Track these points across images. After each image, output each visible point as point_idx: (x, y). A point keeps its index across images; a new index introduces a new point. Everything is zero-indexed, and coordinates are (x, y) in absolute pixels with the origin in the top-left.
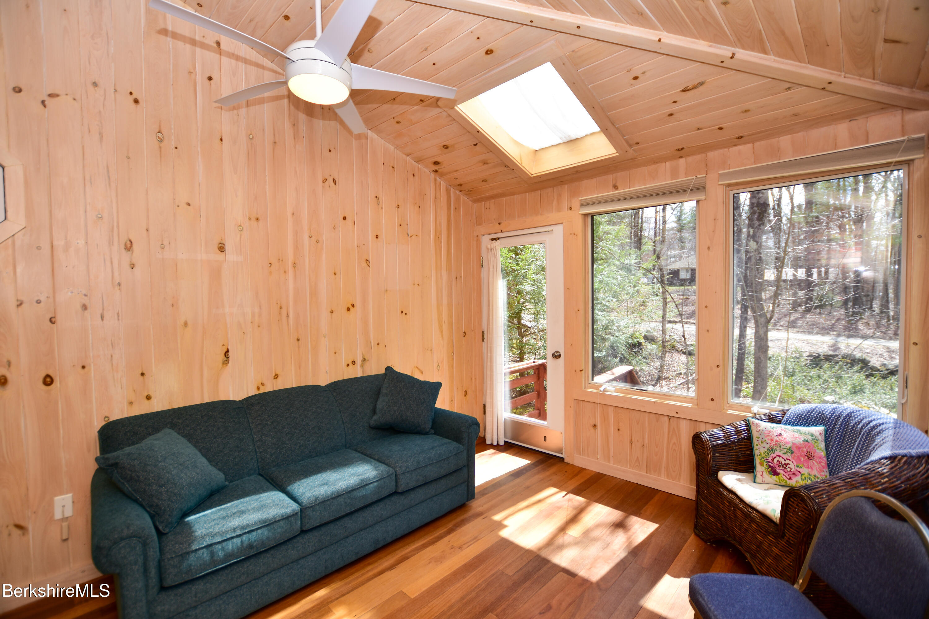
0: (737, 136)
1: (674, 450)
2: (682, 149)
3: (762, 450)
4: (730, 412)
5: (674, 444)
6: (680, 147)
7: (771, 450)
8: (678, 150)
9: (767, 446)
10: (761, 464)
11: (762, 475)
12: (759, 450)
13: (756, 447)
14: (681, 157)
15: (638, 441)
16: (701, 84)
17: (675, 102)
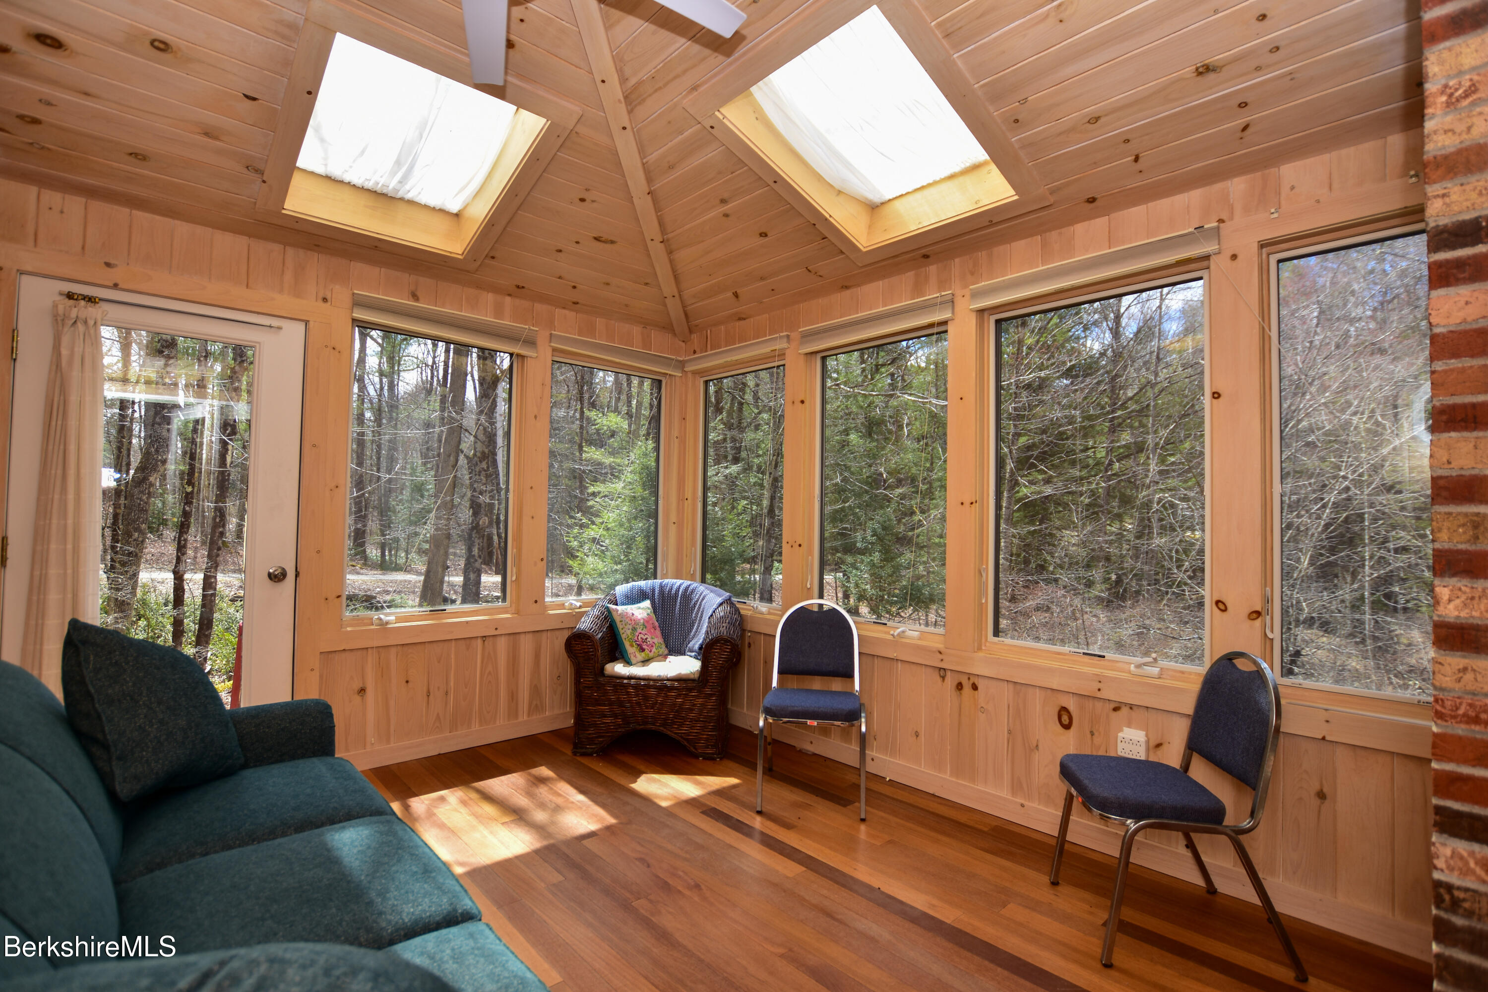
0: (575, 300)
1: (490, 682)
2: (523, 287)
3: (629, 632)
4: (551, 612)
5: (490, 673)
6: (521, 285)
7: (634, 629)
8: (518, 287)
9: (630, 627)
10: (632, 646)
11: (635, 656)
12: (625, 633)
13: (621, 632)
14: (509, 295)
15: (439, 688)
16: (612, 242)
17: (577, 243)
